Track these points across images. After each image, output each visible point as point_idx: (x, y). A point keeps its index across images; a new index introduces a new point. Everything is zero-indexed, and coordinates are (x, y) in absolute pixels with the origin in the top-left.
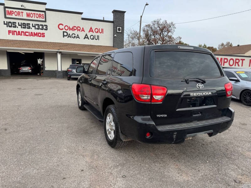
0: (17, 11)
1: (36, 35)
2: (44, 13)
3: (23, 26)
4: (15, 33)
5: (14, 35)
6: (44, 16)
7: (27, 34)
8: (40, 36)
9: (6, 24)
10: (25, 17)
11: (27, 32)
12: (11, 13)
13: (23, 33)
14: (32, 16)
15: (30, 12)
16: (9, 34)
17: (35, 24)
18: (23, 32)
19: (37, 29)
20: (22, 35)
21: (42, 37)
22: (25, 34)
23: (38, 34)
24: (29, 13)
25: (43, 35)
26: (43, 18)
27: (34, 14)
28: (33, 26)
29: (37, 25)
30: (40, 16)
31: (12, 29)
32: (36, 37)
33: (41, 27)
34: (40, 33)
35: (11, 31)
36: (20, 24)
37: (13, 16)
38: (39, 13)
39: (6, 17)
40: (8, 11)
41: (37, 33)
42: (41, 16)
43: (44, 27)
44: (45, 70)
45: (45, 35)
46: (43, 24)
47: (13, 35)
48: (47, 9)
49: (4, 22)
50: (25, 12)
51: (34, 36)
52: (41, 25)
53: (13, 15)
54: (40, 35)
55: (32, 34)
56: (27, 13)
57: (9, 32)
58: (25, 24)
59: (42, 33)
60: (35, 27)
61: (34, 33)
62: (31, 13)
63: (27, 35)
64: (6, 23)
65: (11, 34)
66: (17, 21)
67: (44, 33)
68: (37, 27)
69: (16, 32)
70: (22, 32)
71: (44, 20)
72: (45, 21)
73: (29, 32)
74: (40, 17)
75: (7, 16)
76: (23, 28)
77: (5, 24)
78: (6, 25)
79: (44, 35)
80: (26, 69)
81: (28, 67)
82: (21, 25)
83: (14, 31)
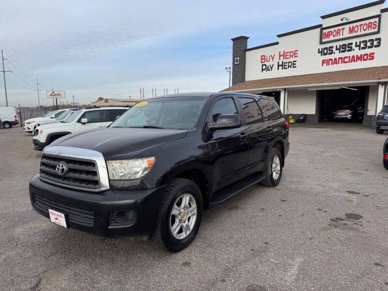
0: (336, 29)
1: (360, 58)
2: (377, 19)
3: (341, 50)
4: (330, 62)
5: (329, 65)
6: (377, 24)
7: (347, 60)
8: (366, 60)
9: (321, 52)
10: (346, 34)
11: (347, 57)
12: (328, 35)
13: (340, 60)
14: (356, 30)
15: (354, 25)
16: (322, 65)
17: (360, 42)
18: (341, 58)
19: (363, 48)
20: (339, 63)
21: (370, 59)
22: (343, 60)
23: (364, 57)
24: (353, 27)
25: (371, 57)
26: (374, 28)
27: (361, 25)
28: (356, 46)
29: (363, 42)
30: (369, 26)
31: (328, 57)
32: (359, 62)
33: (369, 44)
34: (366, 55)
35: (325, 60)
36: (338, 47)
37: (332, 38)
38: (367, 22)
39: (321, 43)
40: (325, 33)
41: (361, 55)
42: (371, 26)
43: (375, 43)
44: (368, 114)
45: (374, 55)
46: (374, 37)
47: (327, 65)
48: (383, 11)
49: (319, 49)
50: (347, 27)
51: (357, 61)
52: (370, 41)
53: (331, 36)
54: (365, 57)
55: (354, 59)
56: (350, 28)
57: (323, 62)
58: (345, 45)
59: (371, 54)
60: (359, 46)
61: (357, 56)
62: (357, 26)
63: (347, 62)
64: (320, 50)
65: (325, 65)
66: (334, 45)
67: (374, 53)
68: (362, 45)
69: (332, 60)
70: (339, 58)
71: (376, 30)
72: (378, 32)
73: (350, 57)
74: (370, 28)
75: (324, 40)
76: (343, 52)
77: (319, 52)
78: (320, 54)
79: (373, 57)
80: (344, 114)
81: (347, 111)
82: (339, 49)
83: (330, 60)
